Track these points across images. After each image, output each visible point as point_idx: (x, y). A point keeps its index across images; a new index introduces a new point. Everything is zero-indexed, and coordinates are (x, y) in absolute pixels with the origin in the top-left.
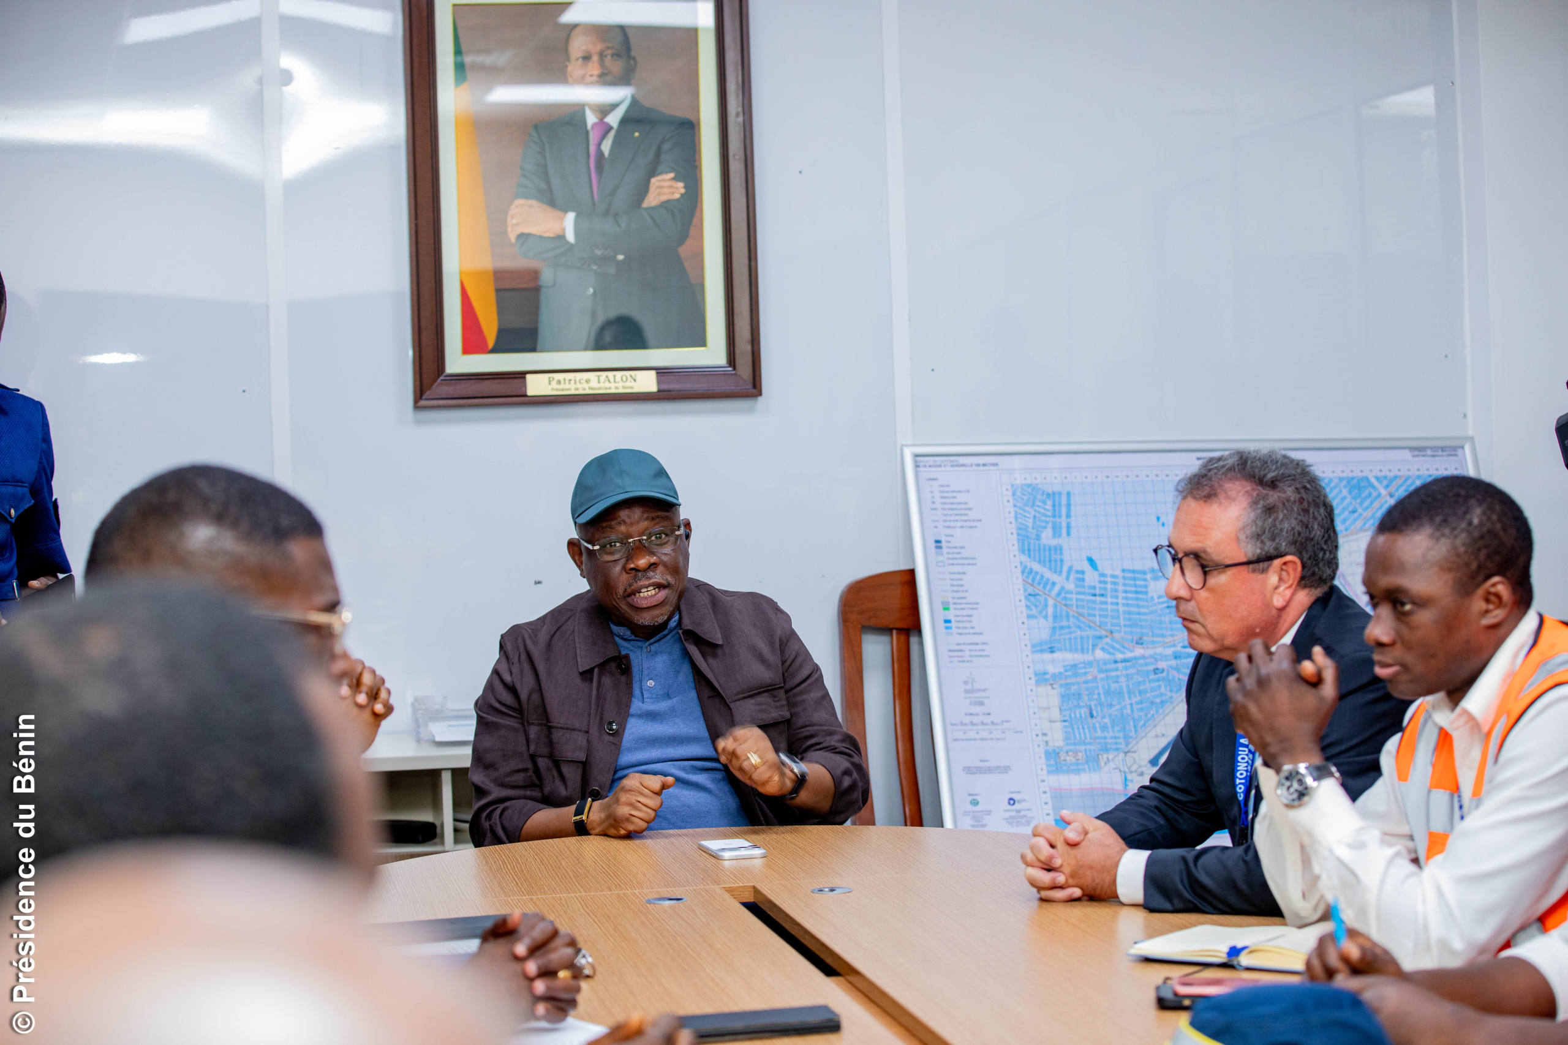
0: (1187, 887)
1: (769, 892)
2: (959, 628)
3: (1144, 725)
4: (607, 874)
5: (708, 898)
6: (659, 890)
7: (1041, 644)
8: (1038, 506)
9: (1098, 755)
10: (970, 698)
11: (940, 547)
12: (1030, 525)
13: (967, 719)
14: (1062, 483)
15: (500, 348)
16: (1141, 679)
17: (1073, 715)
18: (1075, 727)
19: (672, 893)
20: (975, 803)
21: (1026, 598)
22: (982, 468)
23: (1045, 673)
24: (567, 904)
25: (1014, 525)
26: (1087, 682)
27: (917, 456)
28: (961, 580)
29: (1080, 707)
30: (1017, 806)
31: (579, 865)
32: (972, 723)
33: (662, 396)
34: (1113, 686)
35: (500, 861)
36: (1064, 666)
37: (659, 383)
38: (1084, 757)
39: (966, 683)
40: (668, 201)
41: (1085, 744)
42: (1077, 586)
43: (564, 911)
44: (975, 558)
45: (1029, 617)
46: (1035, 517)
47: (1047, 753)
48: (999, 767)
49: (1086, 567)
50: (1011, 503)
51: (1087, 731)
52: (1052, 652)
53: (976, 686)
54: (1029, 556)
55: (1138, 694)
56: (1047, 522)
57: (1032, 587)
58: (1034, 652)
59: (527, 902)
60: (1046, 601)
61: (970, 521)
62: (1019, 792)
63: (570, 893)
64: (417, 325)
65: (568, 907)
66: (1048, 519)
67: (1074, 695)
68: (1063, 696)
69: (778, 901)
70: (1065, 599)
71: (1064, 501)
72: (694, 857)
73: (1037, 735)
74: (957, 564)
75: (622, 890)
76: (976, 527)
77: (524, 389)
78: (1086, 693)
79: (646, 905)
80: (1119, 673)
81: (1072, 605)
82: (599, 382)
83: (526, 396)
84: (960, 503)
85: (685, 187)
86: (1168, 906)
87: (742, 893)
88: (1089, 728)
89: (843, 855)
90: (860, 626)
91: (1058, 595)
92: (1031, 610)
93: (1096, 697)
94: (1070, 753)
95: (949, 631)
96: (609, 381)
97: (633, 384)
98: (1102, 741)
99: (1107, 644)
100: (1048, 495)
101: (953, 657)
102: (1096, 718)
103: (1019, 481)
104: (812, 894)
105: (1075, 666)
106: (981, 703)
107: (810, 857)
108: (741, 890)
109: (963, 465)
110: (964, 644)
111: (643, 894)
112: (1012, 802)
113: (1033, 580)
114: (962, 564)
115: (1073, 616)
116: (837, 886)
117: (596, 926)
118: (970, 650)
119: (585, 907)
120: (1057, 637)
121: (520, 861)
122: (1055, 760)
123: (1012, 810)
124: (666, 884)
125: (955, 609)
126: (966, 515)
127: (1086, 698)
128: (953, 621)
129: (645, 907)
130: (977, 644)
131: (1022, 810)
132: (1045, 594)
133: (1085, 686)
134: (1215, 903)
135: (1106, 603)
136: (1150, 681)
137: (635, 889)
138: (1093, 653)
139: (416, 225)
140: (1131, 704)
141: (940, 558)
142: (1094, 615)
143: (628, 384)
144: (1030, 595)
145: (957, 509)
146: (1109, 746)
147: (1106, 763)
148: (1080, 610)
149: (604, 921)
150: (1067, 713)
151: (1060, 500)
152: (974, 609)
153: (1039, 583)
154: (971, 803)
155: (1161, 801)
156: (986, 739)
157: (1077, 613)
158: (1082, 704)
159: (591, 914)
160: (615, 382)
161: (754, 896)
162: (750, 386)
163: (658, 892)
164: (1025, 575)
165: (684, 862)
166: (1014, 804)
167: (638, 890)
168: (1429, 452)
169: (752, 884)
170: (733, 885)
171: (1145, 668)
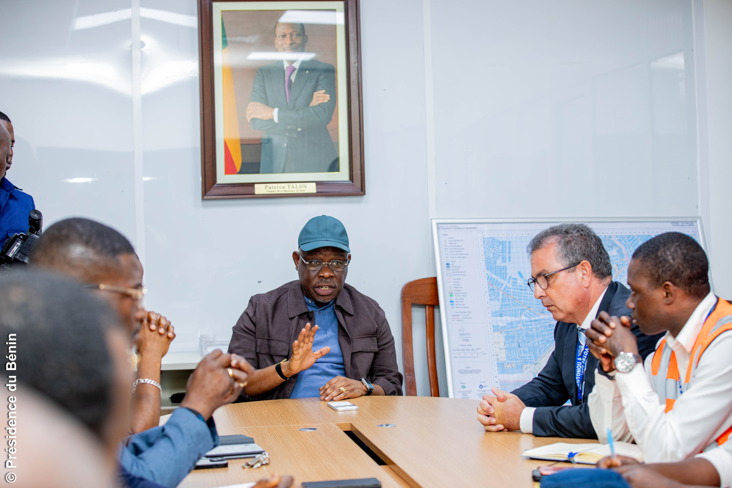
0: (553, 425)
1: (357, 426)
2: (457, 305)
3: (544, 351)
4: (282, 417)
5: (329, 428)
6: (306, 424)
7: (496, 313)
8: (495, 248)
9: (522, 365)
10: (462, 338)
11: (449, 267)
12: (492, 257)
13: (461, 348)
14: (507, 237)
15: (242, 172)
16: (543, 329)
17: (510, 346)
18: (512, 352)
19: (312, 426)
20: (464, 387)
21: (489, 291)
22: (469, 230)
23: (498, 326)
24: (262, 430)
25: (484, 257)
26: (517, 331)
27: (438, 224)
28: (458, 282)
29: (514, 342)
30: (483, 389)
31: (270, 413)
32: (463, 350)
33: (319, 194)
34: (530, 333)
35: (233, 411)
36: (507, 323)
37: (317, 188)
38: (516, 366)
39: (460, 330)
40: (322, 103)
41: (516, 360)
42: (513, 285)
43: (260, 434)
44: (465, 272)
45: (490, 300)
46: (494, 253)
47: (498, 364)
48: (475, 370)
49: (518, 276)
50: (483, 246)
51: (517, 354)
52: (501, 316)
53: (465, 332)
54: (491, 271)
55: (541, 337)
56: (499, 255)
57: (492, 286)
58: (492, 316)
59: (244, 430)
60: (499, 292)
61: (463, 254)
62: (485, 382)
63: (264, 426)
64: (203, 161)
65: (262, 432)
66: (500, 254)
67: (511, 336)
68: (506, 337)
69: (361, 431)
70: (508, 291)
71: (507, 245)
72: (324, 410)
73: (494, 356)
74: (457, 275)
75: (288, 424)
76: (466, 257)
77: (253, 191)
78: (517, 336)
79: (299, 431)
80: (532, 327)
81: (511, 294)
82: (289, 188)
83: (254, 194)
84: (459, 246)
85: (330, 97)
86: (544, 434)
87: (345, 427)
88: (518, 352)
89: (395, 409)
90: (411, 304)
91: (504, 289)
92: (491, 296)
93: (521, 337)
94: (509, 364)
95: (453, 306)
96: (294, 188)
97: (305, 189)
98: (525, 358)
99: (527, 313)
100: (500, 243)
101: (454, 318)
102: (521, 347)
103: (486, 236)
104: (377, 427)
105: (512, 323)
106: (468, 340)
107: (379, 410)
108: (345, 425)
109: (460, 228)
110: (460, 312)
111: (298, 427)
112: (481, 387)
113: (493, 282)
114: (459, 275)
115: (511, 300)
116: (390, 424)
117: (274, 441)
118: (462, 315)
119: (270, 432)
120: (504, 309)
121: (243, 411)
122: (502, 367)
123: (481, 391)
124: (310, 422)
125: (456, 296)
126: (461, 252)
127: (517, 338)
128: (454, 302)
129: (298, 432)
130: (466, 312)
131: (486, 391)
132: (498, 289)
133: (516, 332)
134: (566, 432)
135: (527, 294)
136: (547, 331)
137: (295, 424)
138: (520, 317)
139: (204, 114)
140: (538, 341)
141: (449, 272)
142: (521, 299)
143: (302, 189)
144: (491, 289)
145: (457, 249)
146: (527, 361)
147: (526, 369)
148: (515, 297)
149: (278, 438)
150: (508, 345)
151: (506, 245)
152: (464, 296)
153: (495, 284)
154: (462, 387)
155: (543, 384)
156: (469, 357)
157: (513, 298)
158: (515, 341)
159: (272, 435)
160: (296, 188)
161: (351, 428)
162: (360, 190)
163: (305, 426)
164: (489, 280)
165: (319, 412)
166: (482, 388)
167: (296, 425)
168: (680, 224)
169: (350, 422)
170: (341, 423)
171: (545, 324)
